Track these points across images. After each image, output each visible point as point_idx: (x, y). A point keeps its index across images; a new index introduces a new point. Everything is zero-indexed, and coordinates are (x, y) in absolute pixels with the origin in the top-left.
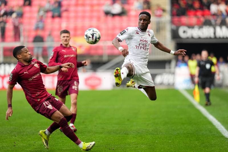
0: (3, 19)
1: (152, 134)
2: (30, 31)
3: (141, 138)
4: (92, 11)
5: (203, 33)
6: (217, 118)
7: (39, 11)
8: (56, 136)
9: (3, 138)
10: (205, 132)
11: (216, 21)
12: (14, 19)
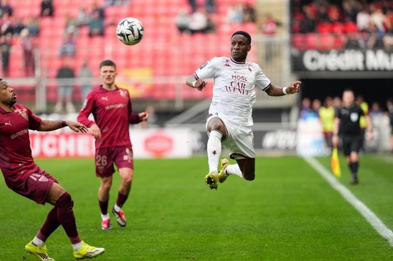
0: (6, 40)
1: (258, 232)
2: (51, 59)
3: (241, 239)
4: (156, 25)
5: (344, 62)
6: (368, 205)
7: (66, 26)
8: (95, 236)
9: (6, 240)
10: (348, 229)
11: (366, 41)
12: (24, 39)
